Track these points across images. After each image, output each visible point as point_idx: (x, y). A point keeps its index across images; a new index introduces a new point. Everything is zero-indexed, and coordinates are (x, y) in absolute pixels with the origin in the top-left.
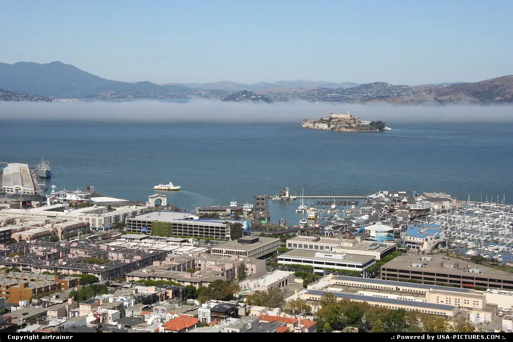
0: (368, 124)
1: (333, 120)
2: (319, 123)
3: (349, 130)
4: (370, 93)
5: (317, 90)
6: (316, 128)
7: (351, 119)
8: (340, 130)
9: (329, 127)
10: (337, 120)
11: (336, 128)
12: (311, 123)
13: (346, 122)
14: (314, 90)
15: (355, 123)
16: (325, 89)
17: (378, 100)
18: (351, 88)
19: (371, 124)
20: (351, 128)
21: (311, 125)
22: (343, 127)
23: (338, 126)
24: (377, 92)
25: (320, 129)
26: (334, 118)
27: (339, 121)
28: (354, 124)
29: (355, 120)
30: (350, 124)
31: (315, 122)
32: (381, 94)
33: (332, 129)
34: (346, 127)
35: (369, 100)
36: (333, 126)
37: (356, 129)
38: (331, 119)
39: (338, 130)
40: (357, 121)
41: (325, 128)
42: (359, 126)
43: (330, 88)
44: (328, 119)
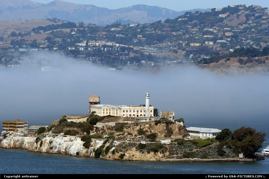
0: (211, 136)
1: (99, 125)
2: (56, 133)
3: (150, 157)
4: (214, 40)
5: (45, 29)
6: (44, 149)
7: (157, 123)
8: (122, 156)
9: (87, 145)
10: (112, 124)
11: (108, 148)
12: (30, 133)
13: (141, 132)
14: (37, 30)
15: (169, 133)
16: (71, 25)
17: (241, 62)
18: (152, 25)
19: (220, 137)
20: (156, 151)
21: (29, 141)
22: (131, 145)
23: (117, 143)
24: (235, 36)
25: (59, 153)
26: (102, 119)
27: (120, 128)
28: (166, 136)
29: (168, 123)
30: (153, 137)
31: (41, 131)
32: (249, 43)
33: (98, 153)
34: (141, 148)
35: (211, 61)
36: (99, 143)
37: (171, 153)
38: (94, 119)
39: (117, 155)
40: (175, 127)
41: (73, 151)
42: (181, 143)
43: (86, 22)
44: (85, 120)
